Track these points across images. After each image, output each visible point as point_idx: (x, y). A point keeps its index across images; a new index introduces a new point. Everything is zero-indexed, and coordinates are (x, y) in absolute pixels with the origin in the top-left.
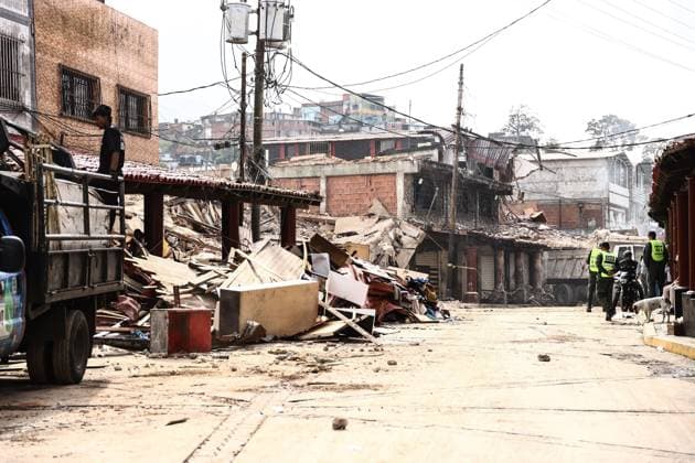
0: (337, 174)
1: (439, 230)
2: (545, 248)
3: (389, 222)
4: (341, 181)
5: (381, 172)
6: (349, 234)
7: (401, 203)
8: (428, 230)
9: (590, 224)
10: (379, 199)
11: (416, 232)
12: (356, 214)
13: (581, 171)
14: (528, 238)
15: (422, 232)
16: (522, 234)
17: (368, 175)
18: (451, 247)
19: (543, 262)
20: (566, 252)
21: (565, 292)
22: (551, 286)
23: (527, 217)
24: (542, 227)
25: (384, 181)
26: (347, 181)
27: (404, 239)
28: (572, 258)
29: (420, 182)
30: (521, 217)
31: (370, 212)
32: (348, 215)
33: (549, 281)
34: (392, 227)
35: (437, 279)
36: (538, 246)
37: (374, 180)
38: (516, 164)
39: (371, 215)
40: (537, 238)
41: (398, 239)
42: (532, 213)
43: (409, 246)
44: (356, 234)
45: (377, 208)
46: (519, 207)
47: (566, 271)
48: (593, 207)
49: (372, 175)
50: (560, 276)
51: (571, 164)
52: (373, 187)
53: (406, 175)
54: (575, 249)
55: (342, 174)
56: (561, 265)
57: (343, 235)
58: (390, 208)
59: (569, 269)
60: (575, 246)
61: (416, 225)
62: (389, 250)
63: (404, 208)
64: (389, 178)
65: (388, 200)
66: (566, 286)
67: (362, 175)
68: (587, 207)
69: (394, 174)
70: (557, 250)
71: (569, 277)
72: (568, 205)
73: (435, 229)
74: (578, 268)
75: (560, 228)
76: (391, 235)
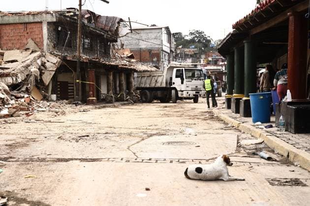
0: (4, 22)
1: (71, 59)
2: (135, 71)
3: (38, 53)
4: (8, 27)
5: (32, 21)
6: (12, 61)
7: (46, 41)
8: (64, 59)
9: (154, 60)
10: (32, 39)
11: (55, 60)
12: (18, 49)
13: (150, 35)
14: (126, 65)
15: (59, 60)
16: (123, 63)
17: (24, 23)
18: (78, 70)
19: (134, 78)
20: (147, 73)
21: (146, 94)
22: (138, 91)
23: (125, 56)
24: (133, 60)
25: (35, 28)
26: (12, 27)
27: (48, 64)
28: (150, 76)
29: (60, 29)
30: (122, 56)
31: (27, 47)
32: (12, 49)
33: (138, 88)
34: (39, 57)
35: (73, 89)
36: (131, 70)
37: (29, 26)
38: (120, 29)
39: (27, 49)
40: (130, 66)
41: (43, 64)
42: (127, 53)
43: (51, 69)
44: (17, 61)
45: (31, 44)
46: (121, 51)
47: (147, 83)
48: (156, 52)
49: (27, 23)
50: (143, 86)
51: (145, 31)
52: (28, 31)
53: (49, 23)
54: (149, 71)
55: (8, 22)
56: (144, 80)
57: (9, 62)
58: (39, 44)
59: (148, 82)
60: (149, 70)
61: (56, 56)
62: (35, 71)
63: (48, 45)
64: (38, 25)
65: (38, 40)
66: (147, 91)
67: (21, 23)
68: (153, 52)
69: (41, 22)
70: (140, 72)
71: (148, 86)
72: (144, 51)
73: (68, 59)
74: (154, 81)
75: (141, 61)
76: (39, 62)
